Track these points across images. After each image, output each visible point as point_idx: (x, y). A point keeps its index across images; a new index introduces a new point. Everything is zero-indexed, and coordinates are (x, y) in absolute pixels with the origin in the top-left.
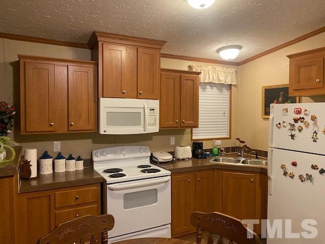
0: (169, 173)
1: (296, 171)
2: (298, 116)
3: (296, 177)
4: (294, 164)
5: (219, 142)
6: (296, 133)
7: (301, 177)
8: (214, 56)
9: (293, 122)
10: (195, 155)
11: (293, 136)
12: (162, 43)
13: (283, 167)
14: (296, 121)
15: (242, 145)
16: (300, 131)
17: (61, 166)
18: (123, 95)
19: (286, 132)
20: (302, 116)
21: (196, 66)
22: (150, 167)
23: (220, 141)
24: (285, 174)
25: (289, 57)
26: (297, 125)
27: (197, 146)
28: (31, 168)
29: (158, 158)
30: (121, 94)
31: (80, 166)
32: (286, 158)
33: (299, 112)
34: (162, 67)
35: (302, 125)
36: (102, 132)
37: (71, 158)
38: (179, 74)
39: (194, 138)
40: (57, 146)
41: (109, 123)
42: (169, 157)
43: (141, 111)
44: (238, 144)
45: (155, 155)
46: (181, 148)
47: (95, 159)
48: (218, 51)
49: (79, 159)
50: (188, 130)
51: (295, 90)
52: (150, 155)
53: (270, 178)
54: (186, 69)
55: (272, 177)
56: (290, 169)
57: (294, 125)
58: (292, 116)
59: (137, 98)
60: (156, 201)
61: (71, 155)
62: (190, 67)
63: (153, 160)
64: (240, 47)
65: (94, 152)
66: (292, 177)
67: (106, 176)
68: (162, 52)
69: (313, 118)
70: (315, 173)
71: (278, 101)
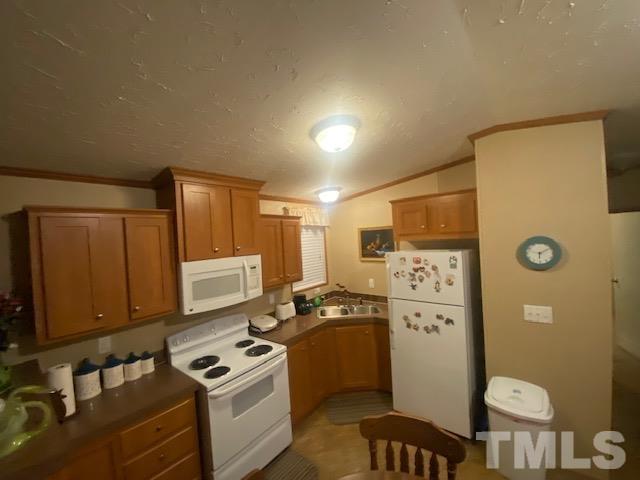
0: (284, 347)
1: (421, 323)
2: (418, 266)
3: (421, 329)
4: (418, 315)
6: (417, 283)
7: (426, 329)
9: (413, 272)
10: (299, 311)
11: (414, 287)
12: (261, 183)
13: (406, 318)
14: (416, 270)
15: (342, 290)
16: (421, 281)
17: (117, 376)
18: (214, 255)
19: (405, 282)
20: (421, 265)
22: (253, 342)
23: (318, 289)
24: (409, 326)
25: (392, 202)
26: (418, 274)
27: (299, 300)
28: (65, 400)
29: (259, 326)
30: (211, 253)
31: (150, 366)
32: (409, 309)
33: (419, 261)
34: (262, 212)
35: (422, 274)
36: (187, 312)
37: (131, 359)
38: (279, 220)
39: (294, 290)
40: (105, 345)
41: (197, 297)
42: (272, 323)
43: (240, 272)
44: (337, 289)
45: (254, 323)
46: (284, 307)
47: (173, 350)
48: (317, 193)
49: (145, 356)
51: (401, 235)
52: (248, 324)
53: (392, 332)
55: (394, 330)
56: (414, 320)
57: (414, 275)
58: (410, 266)
59: (234, 255)
60: (272, 390)
61: (131, 354)
62: (285, 209)
63: (253, 331)
65: (170, 340)
66: (416, 328)
67: (198, 376)
68: (261, 193)
69: (434, 268)
70: (441, 324)
71: (375, 243)
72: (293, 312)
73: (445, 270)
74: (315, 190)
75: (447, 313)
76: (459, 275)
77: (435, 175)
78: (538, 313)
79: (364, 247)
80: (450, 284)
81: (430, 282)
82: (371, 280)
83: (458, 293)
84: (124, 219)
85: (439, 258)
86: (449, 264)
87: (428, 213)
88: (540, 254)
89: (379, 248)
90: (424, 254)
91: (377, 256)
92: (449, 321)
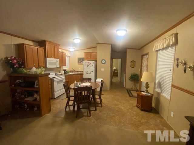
1: (88, 72)
5: (68, 70)
6: (88, 66)
7: (89, 73)
8: (69, 50)
12: (59, 45)
13: (86, 72)
19: (86, 66)
21: (64, 51)
25: (85, 53)
27: (65, 71)
29: (58, 73)
30: (51, 57)
32: (87, 70)
33: (88, 63)
36: (48, 67)
38: (62, 53)
39: (63, 69)
41: (49, 64)
43: (56, 62)
44: (72, 70)
48: (69, 49)
50: (62, 67)
51: (86, 59)
54: (61, 51)
55: (84, 74)
58: (87, 63)
59: (55, 58)
62: (62, 51)
63: (56, 75)
64: (74, 48)
69: (91, 64)
70: (91, 72)
71: (80, 60)
72: (64, 73)
73: (92, 64)
74: (69, 48)
75: (92, 70)
76: (94, 65)
77: (92, 49)
78: (103, 69)
79: (78, 62)
80: (93, 66)
81: (90, 66)
82: (80, 68)
83: (93, 67)
84: (37, 48)
85: (91, 62)
86: (92, 63)
87: (90, 55)
88: (103, 62)
89: (81, 62)
90: (89, 62)
91: (81, 63)
92: (92, 72)
